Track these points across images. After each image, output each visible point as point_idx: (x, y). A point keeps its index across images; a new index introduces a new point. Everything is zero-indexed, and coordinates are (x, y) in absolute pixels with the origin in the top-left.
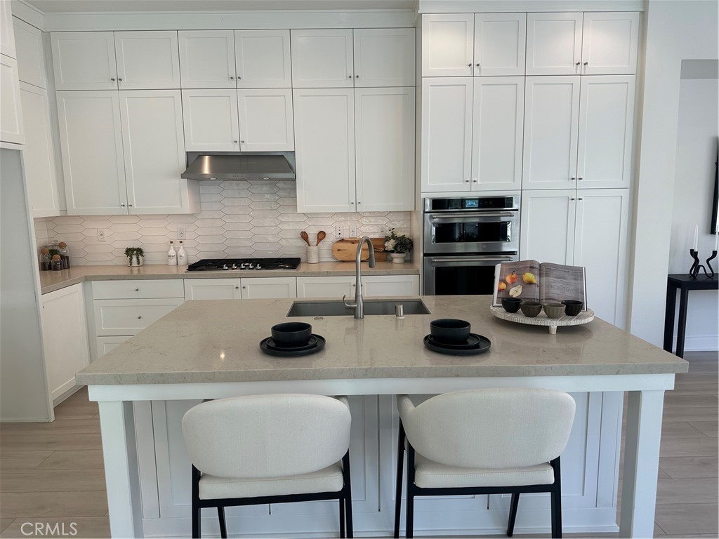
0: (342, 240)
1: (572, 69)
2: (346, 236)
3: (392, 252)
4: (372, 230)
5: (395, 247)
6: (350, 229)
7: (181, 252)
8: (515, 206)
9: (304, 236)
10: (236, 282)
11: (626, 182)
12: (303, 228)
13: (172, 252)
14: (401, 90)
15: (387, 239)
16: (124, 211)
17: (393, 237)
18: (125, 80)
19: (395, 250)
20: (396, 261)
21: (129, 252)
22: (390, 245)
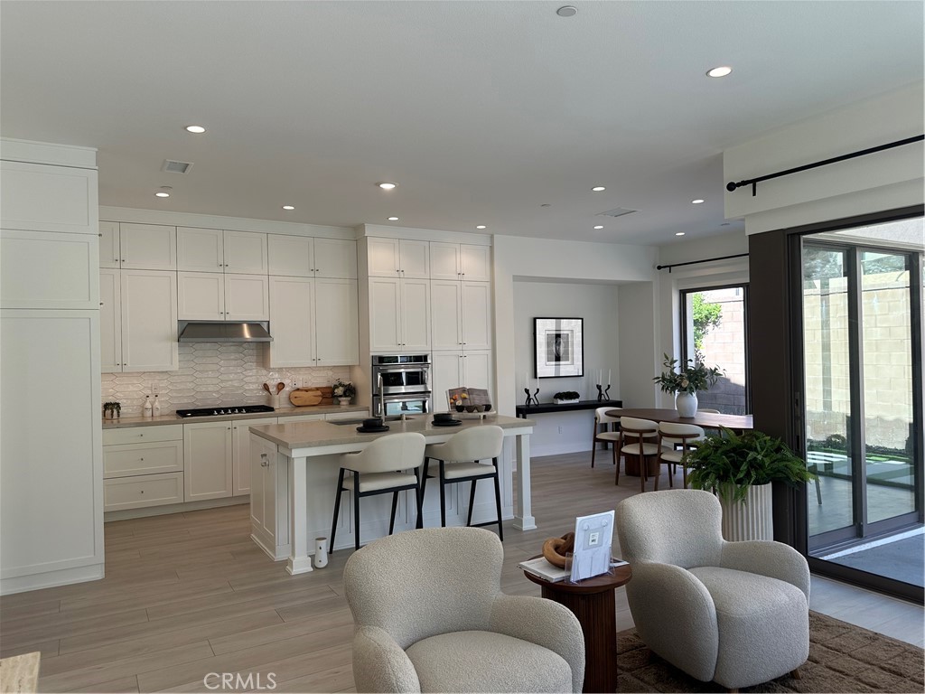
0: (298, 389)
1: (456, 277)
2: (300, 385)
3: (341, 396)
4: (321, 380)
5: (345, 392)
6: (303, 380)
7: (157, 404)
8: (429, 361)
9: (266, 387)
10: (228, 424)
11: (489, 346)
12: (264, 380)
13: (148, 405)
14: (347, 281)
15: (336, 387)
16: (119, 369)
17: (341, 385)
18: (127, 261)
19: (345, 395)
20: (343, 403)
21: (106, 406)
22: (339, 391)
